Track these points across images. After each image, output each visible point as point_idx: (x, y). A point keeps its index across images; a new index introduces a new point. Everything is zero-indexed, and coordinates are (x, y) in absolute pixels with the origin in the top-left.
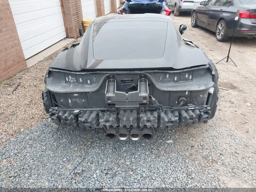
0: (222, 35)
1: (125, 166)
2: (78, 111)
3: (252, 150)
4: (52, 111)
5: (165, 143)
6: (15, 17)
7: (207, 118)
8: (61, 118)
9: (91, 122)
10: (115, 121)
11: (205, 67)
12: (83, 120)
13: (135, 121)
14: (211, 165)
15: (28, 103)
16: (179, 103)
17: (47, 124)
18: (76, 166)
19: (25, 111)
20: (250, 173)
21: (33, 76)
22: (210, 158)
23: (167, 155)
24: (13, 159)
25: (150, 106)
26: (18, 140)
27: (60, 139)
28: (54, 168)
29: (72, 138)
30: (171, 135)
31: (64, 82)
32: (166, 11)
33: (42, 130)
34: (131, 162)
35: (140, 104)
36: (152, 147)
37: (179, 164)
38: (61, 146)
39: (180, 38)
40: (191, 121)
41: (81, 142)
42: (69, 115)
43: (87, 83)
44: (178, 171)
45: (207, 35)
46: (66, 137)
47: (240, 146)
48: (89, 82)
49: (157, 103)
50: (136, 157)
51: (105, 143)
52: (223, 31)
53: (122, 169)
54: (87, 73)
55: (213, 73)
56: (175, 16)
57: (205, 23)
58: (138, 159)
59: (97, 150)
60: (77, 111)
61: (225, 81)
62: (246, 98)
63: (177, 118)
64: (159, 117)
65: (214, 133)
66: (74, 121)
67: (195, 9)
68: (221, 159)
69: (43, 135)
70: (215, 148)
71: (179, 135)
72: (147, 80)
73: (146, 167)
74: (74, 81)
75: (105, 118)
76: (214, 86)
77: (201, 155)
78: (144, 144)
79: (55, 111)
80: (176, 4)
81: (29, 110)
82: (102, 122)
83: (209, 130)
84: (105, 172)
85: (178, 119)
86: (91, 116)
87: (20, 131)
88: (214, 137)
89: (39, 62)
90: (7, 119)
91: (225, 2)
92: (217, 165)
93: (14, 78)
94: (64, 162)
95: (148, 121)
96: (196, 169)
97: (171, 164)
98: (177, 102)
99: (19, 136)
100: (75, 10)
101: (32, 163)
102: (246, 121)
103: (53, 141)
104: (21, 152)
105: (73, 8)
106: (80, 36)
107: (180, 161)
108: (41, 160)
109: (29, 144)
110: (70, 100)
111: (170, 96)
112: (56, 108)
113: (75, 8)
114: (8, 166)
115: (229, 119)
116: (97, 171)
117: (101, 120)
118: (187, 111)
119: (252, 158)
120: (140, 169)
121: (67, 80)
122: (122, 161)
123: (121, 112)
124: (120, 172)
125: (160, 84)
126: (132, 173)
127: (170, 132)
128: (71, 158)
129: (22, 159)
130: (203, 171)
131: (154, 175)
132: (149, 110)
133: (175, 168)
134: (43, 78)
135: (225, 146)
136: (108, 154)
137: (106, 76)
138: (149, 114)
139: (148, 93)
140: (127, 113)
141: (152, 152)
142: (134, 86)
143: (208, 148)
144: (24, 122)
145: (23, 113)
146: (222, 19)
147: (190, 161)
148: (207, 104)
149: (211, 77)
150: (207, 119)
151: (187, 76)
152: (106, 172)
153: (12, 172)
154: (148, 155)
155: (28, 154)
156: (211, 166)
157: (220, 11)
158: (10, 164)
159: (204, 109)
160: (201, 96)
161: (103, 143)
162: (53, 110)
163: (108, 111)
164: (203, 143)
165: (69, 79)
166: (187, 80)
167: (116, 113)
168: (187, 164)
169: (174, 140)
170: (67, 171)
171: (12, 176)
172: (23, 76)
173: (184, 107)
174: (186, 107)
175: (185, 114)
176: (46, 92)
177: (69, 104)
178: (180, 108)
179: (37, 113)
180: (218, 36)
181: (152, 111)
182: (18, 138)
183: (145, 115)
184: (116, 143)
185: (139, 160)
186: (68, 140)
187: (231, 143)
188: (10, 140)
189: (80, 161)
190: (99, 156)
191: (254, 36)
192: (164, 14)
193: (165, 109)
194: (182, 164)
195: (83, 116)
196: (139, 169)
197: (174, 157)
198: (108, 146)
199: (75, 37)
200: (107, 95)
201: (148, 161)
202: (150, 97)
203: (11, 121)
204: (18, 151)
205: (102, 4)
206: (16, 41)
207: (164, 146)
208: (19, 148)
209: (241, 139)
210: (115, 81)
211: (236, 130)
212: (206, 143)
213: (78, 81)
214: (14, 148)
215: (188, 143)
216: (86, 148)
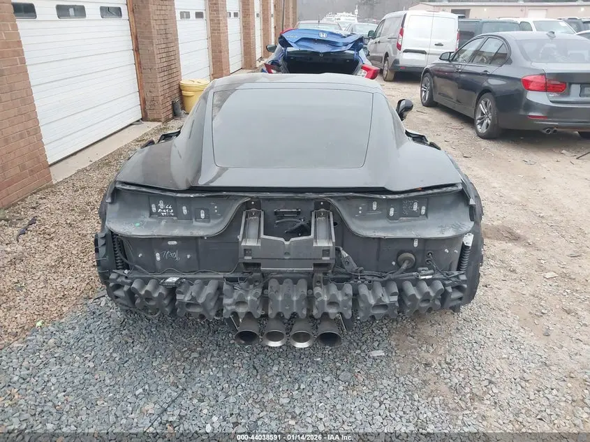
0: (488, 124)
1: (278, 407)
2: (175, 279)
3: (558, 374)
4: (117, 279)
5: (367, 357)
6: (31, 71)
7: (460, 299)
8: (136, 295)
9: (203, 305)
10: (258, 303)
11: (454, 188)
12: (187, 298)
13: (303, 303)
14: (469, 404)
15: (53, 264)
16: (399, 265)
17: (97, 311)
18: (165, 406)
19: (46, 281)
20: (554, 424)
21: (66, 201)
22: (468, 390)
23: (372, 384)
24: (16, 390)
25: (336, 269)
26: (30, 346)
27: (128, 344)
28: (113, 412)
29: (156, 343)
30: (379, 338)
31: (147, 214)
32: (367, 69)
33: (85, 324)
34: (292, 398)
35: (315, 265)
36: (338, 364)
37: (398, 402)
38: (130, 362)
39: (400, 127)
40: (424, 305)
41: (176, 352)
42: (156, 287)
43: (198, 217)
44: (398, 419)
45: (455, 124)
46: (143, 341)
47: (533, 365)
48: (203, 215)
49: (353, 263)
50: (302, 387)
51: (231, 356)
52: (490, 117)
53: (272, 415)
54: (201, 195)
55: (472, 202)
56: (386, 80)
57: (450, 98)
58: (306, 391)
59: (213, 371)
60: (172, 279)
61: (495, 223)
62: (543, 262)
63: (395, 298)
64: (356, 294)
65: (475, 336)
66: (166, 302)
67: (428, 66)
68: (491, 392)
69: (89, 336)
70: (478, 368)
71: (399, 340)
72: (331, 213)
73: (326, 409)
74: (169, 213)
75: (235, 296)
76: (472, 231)
77: (446, 384)
78: (319, 359)
79: (124, 279)
80: (387, 55)
81: (56, 278)
82: (228, 305)
83: (464, 328)
84: (233, 419)
85: (396, 300)
86: (204, 291)
87: (34, 326)
88: (475, 345)
89: (79, 171)
90: (4, 298)
91: (493, 55)
92: (483, 407)
93: (21, 207)
94: (137, 397)
95: (332, 303)
96: (437, 414)
97: (381, 403)
98: (394, 263)
99: (32, 337)
100: (164, 60)
101: (62, 400)
102: (543, 311)
103: (111, 351)
104: (38, 375)
105: (159, 56)
106: (173, 118)
107: (400, 397)
108: (84, 392)
109: (56, 356)
110: (158, 255)
111: (379, 250)
112: (126, 271)
113: (164, 55)
114: (6, 405)
115: (506, 305)
116: (215, 419)
117: (226, 301)
118: (416, 282)
119: (558, 390)
120: (313, 415)
121: (154, 209)
122: (271, 396)
123: (273, 283)
124: (266, 420)
125: (358, 222)
126: (292, 422)
127: (378, 332)
128: (153, 388)
129: (39, 389)
130: (451, 419)
131: (343, 426)
132: (333, 280)
133: (389, 412)
134: (88, 207)
135: (498, 363)
136: (237, 380)
137: (241, 202)
138: (333, 288)
139: (334, 241)
140: (285, 286)
141: (337, 377)
142: (302, 226)
143: (462, 368)
144: (44, 306)
145: (42, 285)
146: (487, 90)
147: (424, 397)
148: (459, 269)
149: (467, 210)
150: (459, 302)
151: (415, 207)
152: (235, 420)
153: (16, 420)
154: (330, 383)
155: (54, 380)
156: (468, 408)
157: (483, 74)
158: (10, 403)
159: (454, 279)
160: (447, 251)
161: (226, 355)
162: (119, 276)
163: (242, 279)
164: (451, 357)
165: (158, 208)
166: (417, 215)
167: (262, 285)
168: (416, 403)
169: (386, 350)
170: (145, 417)
171: (13, 430)
172: (41, 201)
173: (410, 274)
174: (414, 273)
175: (411, 290)
176: (103, 235)
177: (154, 264)
178: (401, 275)
179: (75, 286)
180: (479, 127)
181: (340, 282)
182: (29, 343)
183: (325, 291)
184: (258, 356)
185: (310, 394)
186: (146, 348)
187: (511, 358)
188: (11, 346)
189: (175, 394)
190: (218, 384)
191: (555, 129)
192: (363, 76)
193: (370, 278)
194: (405, 402)
195: (187, 290)
196: (309, 414)
197: (388, 387)
198: (237, 363)
199: (163, 120)
200: (243, 244)
201: (328, 395)
202: (338, 250)
203: (12, 304)
204: (28, 372)
205: (223, 49)
206: (30, 124)
207: (365, 363)
208: (33, 364)
209: (533, 348)
210: (262, 213)
211: (522, 330)
212: (458, 357)
213: (178, 213)
214: (21, 365)
215: (419, 356)
216: (188, 367)
